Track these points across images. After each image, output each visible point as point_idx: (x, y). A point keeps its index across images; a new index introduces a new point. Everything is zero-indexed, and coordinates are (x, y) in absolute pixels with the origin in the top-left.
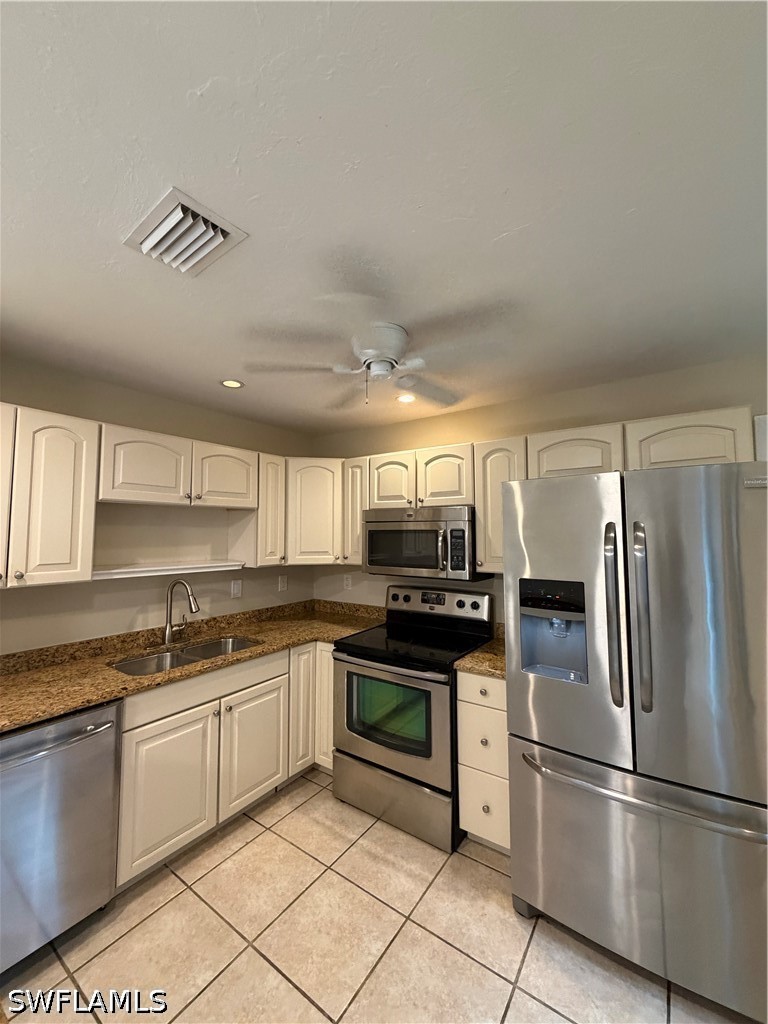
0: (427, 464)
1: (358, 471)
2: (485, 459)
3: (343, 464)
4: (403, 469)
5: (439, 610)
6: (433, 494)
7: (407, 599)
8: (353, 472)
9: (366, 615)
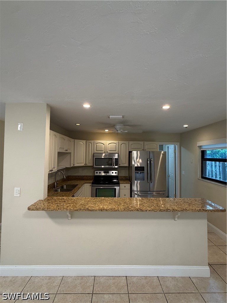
0: (109, 144)
1: (91, 144)
2: (121, 145)
3: (86, 141)
4: (103, 145)
5: (108, 174)
6: (110, 151)
7: (100, 173)
8: (89, 144)
9: (87, 178)
